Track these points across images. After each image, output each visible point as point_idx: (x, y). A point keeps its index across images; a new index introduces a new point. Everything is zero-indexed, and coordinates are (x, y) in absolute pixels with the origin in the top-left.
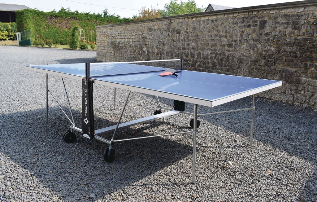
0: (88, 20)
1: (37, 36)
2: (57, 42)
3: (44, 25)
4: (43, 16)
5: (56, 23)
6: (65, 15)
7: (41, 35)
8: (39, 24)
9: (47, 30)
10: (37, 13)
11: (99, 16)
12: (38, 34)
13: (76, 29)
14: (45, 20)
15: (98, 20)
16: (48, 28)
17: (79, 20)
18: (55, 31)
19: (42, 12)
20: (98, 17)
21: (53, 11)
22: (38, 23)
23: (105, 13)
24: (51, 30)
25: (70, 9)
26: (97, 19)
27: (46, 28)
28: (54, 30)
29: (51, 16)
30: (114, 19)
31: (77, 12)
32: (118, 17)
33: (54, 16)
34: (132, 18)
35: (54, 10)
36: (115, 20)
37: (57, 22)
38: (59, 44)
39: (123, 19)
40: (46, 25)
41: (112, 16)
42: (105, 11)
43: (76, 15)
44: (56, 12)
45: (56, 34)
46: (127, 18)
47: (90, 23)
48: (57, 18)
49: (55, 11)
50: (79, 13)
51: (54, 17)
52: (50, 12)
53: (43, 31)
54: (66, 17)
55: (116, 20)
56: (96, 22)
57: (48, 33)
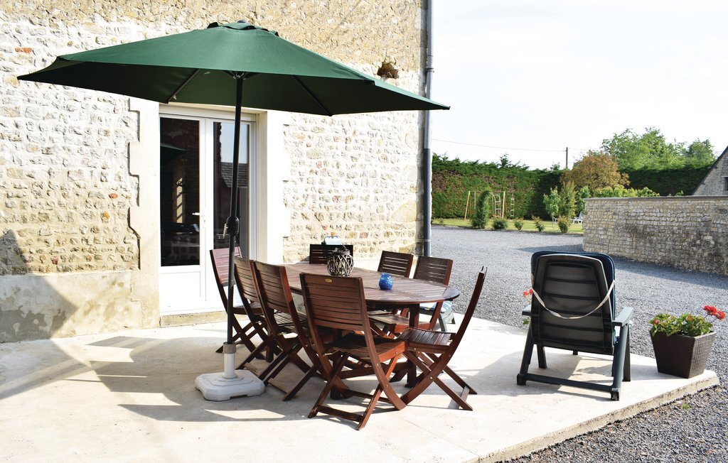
0: (476, 174)
6: (439, 166)
11: (493, 166)
15: (493, 173)
17: (462, 175)
20: (492, 169)
23: (504, 162)
25: (447, 156)
26: (490, 171)
30: (518, 172)
31: (457, 160)
32: (527, 168)
34: (552, 168)
36: (520, 174)
39: (534, 171)
41: (514, 166)
42: (504, 158)
43: (457, 165)
46: (541, 169)
47: (480, 179)
50: (461, 162)
54: (441, 170)
55: (522, 173)
56: (489, 177)
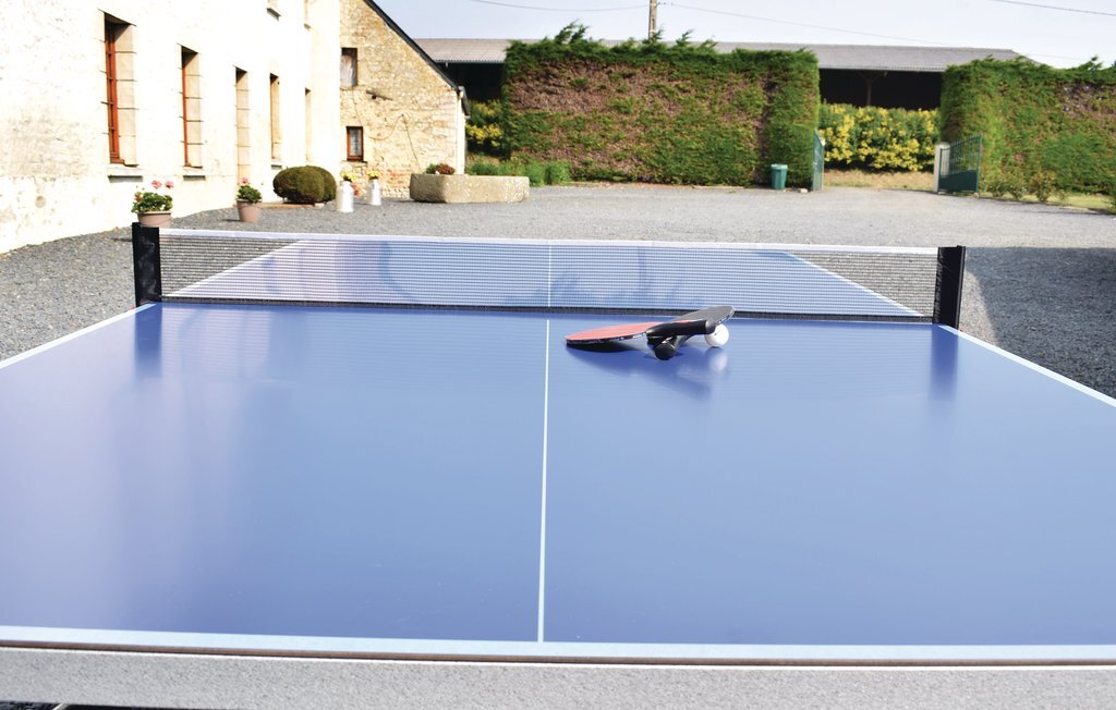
1: (1011, 159)
2: (1086, 184)
3: (1042, 118)
4: (1046, 84)
5: (1094, 109)
7: (1025, 154)
8: (1025, 113)
9: (1053, 138)
10: (1020, 74)
12: (1014, 150)
14: (1049, 101)
16: (1060, 129)
18: (1084, 141)
19: (1043, 67)
21: (1090, 64)
22: (1020, 110)
24: (1070, 136)
27: (1051, 129)
28: (1083, 136)
29: (1078, 81)
33: (1092, 81)
35: (1094, 59)
37: (1098, 106)
38: (1095, 193)
40: (1051, 118)
44: (1099, 65)
45: (1088, 152)
48: (1102, 90)
49: (1096, 63)
51: (1092, 85)
52: (1074, 69)
53: (1036, 142)
57: (1055, 148)
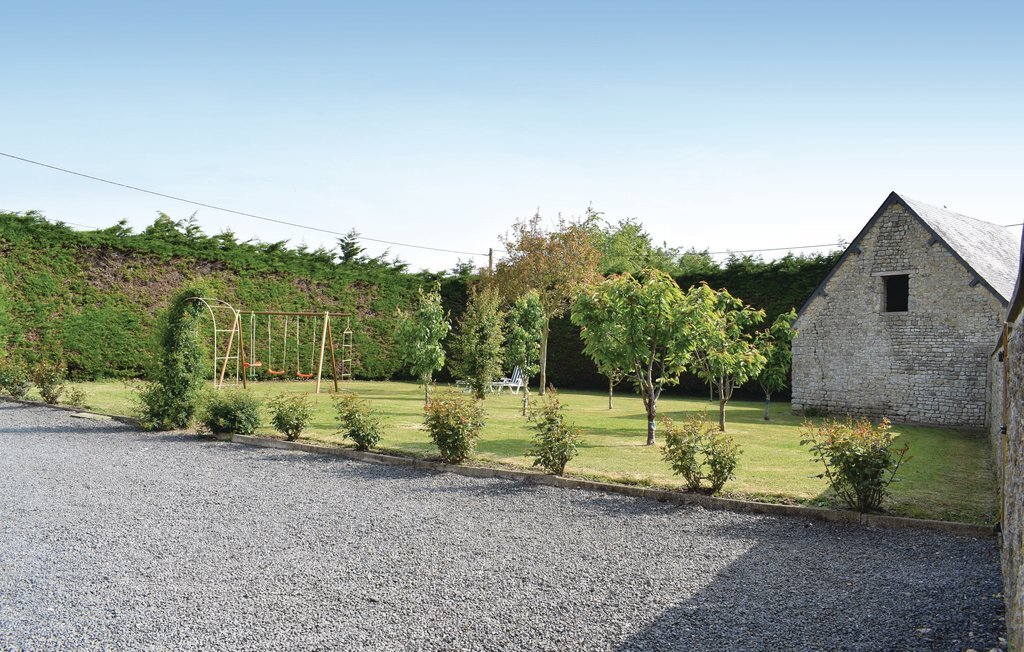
0: (276, 272)
1: (22, 338)
2: (121, 368)
3: (60, 288)
4: (64, 246)
5: (126, 280)
6: (170, 246)
7: (40, 333)
8: (38, 280)
9: (77, 312)
10: (30, 231)
11: (322, 259)
12: (25, 327)
13: (189, 301)
14: (69, 266)
15: (319, 274)
16: (85, 302)
17: (235, 273)
18: (115, 317)
19: (60, 225)
20: (318, 265)
21: (113, 230)
22: (32, 277)
23: (349, 250)
24: (98, 311)
25: (196, 224)
26: (313, 270)
27: (73, 301)
28: (112, 311)
29: (104, 247)
30: (382, 275)
31: (227, 237)
32: (400, 268)
33: (120, 247)
34: (455, 271)
35: (122, 223)
36: (386, 279)
37: (128, 276)
38: (131, 378)
39: (419, 275)
40: (72, 288)
41: (373, 262)
42: (349, 241)
43: (225, 249)
44: (128, 230)
45: (119, 329)
46: (434, 271)
47: (285, 285)
48: (133, 258)
49: (125, 227)
50: (238, 243)
51: (121, 252)
52: (99, 232)
53: (54, 316)
54: (176, 256)
55: (390, 277)
56: (308, 283)
57: (79, 325)
